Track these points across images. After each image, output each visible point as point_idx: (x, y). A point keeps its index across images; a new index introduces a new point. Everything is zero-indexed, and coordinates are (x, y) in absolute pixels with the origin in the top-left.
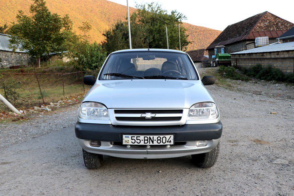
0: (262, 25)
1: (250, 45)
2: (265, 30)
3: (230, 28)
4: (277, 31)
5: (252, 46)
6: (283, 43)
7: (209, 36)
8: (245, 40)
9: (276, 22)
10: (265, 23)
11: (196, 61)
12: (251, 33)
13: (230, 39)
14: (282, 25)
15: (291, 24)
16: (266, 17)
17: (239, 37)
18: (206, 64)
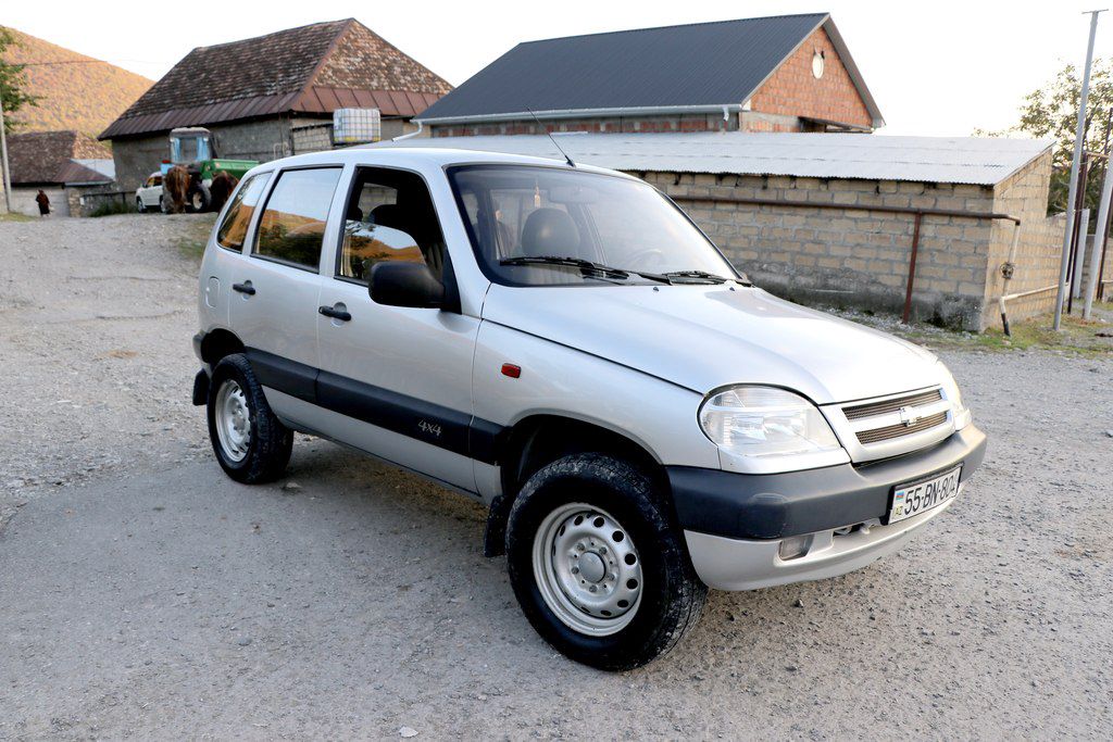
0: (342, 64)
1: (309, 132)
2: (354, 84)
3: (205, 58)
4: (392, 93)
5: (322, 137)
6: (433, 136)
7: (47, 78)
8: (290, 115)
9: (387, 61)
10: (352, 59)
11: (40, 180)
12: (307, 89)
13: (215, 103)
14: (404, 73)
15: (430, 75)
16: (352, 37)
17: (256, 100)
18: (101, 198)
